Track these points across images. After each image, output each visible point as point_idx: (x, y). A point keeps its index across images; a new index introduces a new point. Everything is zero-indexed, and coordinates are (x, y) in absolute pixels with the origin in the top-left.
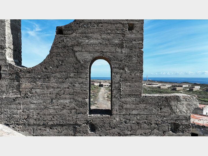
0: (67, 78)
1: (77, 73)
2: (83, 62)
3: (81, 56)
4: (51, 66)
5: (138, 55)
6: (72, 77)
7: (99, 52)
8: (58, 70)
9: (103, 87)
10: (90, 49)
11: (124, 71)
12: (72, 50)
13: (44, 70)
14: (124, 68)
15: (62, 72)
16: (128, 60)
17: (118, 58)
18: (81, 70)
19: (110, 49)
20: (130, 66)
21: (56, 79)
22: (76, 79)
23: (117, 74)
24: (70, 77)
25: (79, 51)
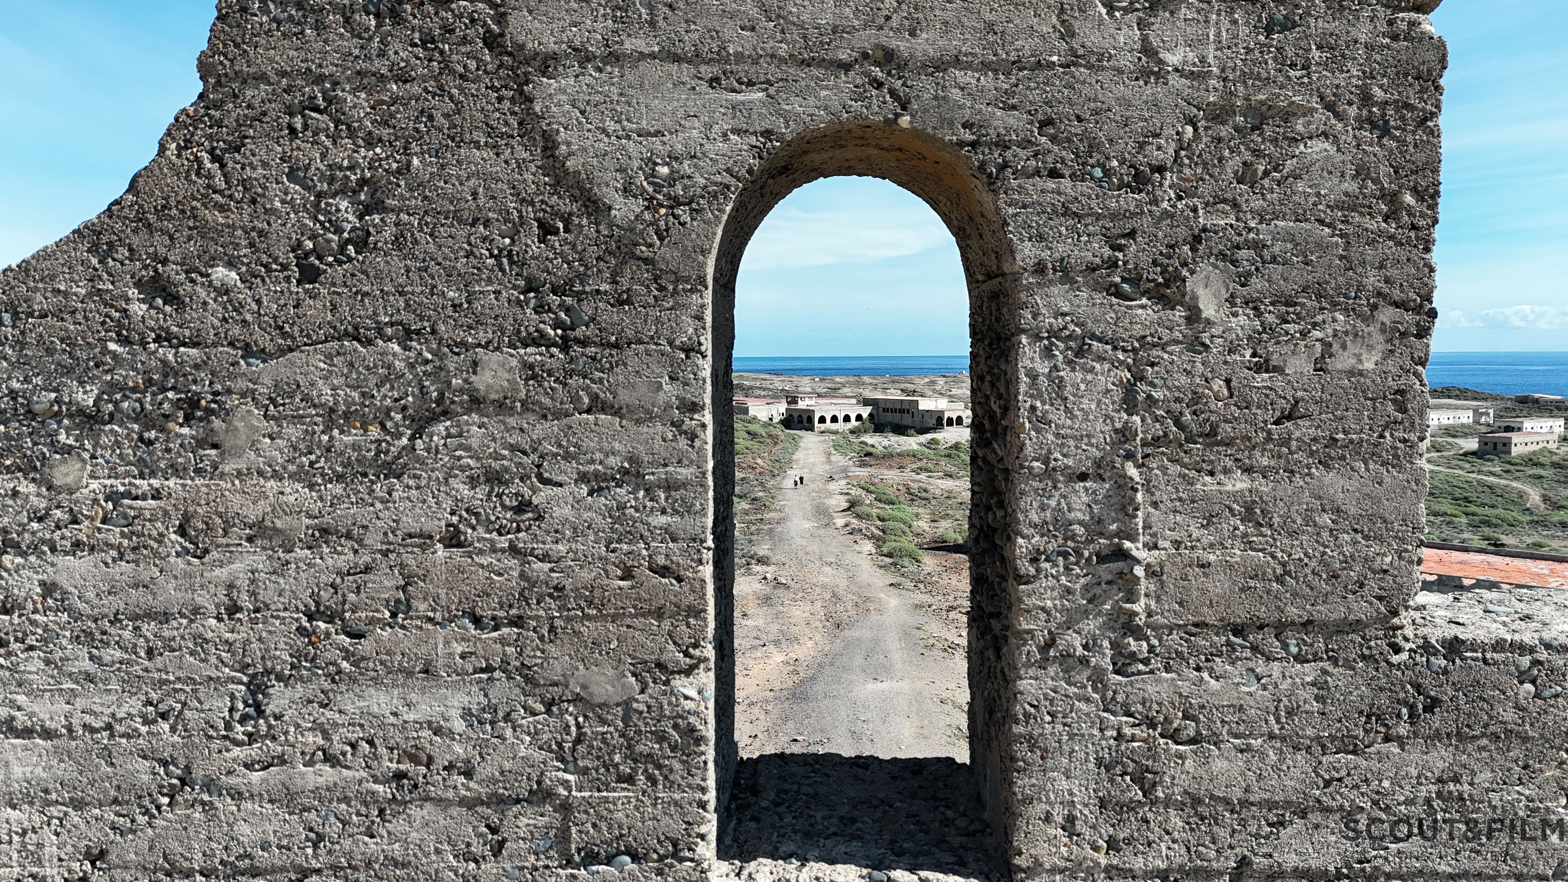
0: (434, 419)
1: (565, 347)
2: (637, 206)
3: (611, 126)
4: (230, 264)
5: (1366, 99)
6: (502, 406)
7: (846, 67)
8: (313, 310)
9: (811, 429)
10: (729, 31)
11: (1179, 314)
12: (492, 41)
13: (138, 309)
14: (1174, 279)
15: (369, 342)
16: (1234, 164)
17: (1094, 146)
18: (610, 315)
19: (990, 27)
20: (1258, 246)
21: (293, 432)
22: (553, 426)
23: (1080, 353)
24: (476, 402)
25: (585, 58)
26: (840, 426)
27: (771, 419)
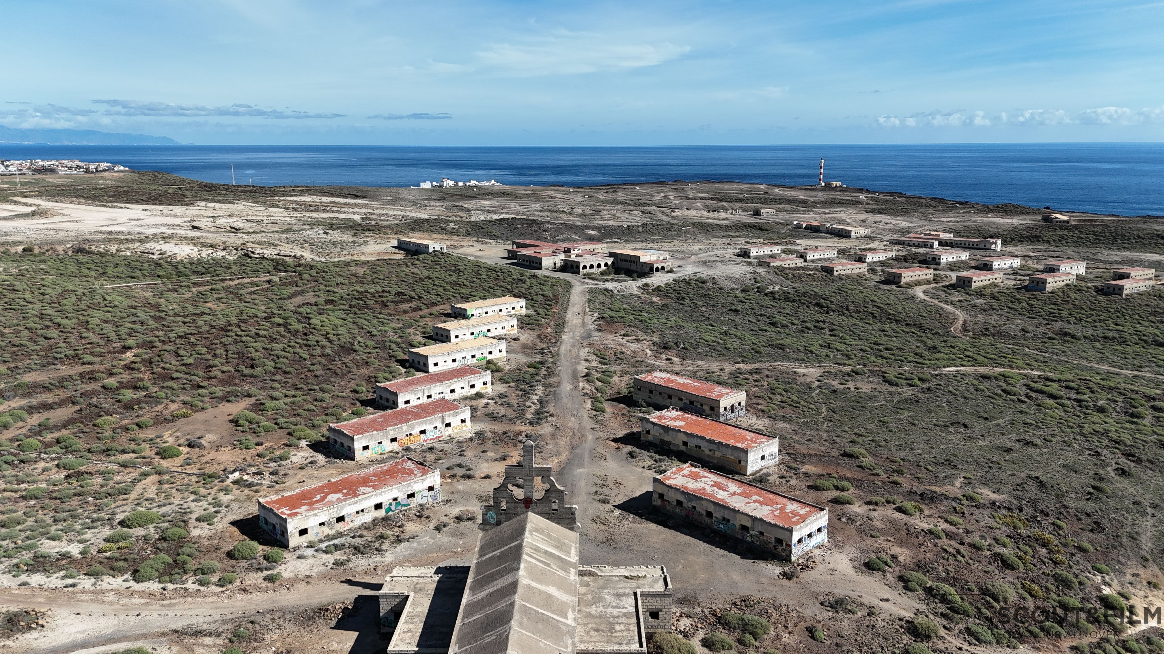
9: (578, 273)
26: (595, 270)
27: (555, 264)
